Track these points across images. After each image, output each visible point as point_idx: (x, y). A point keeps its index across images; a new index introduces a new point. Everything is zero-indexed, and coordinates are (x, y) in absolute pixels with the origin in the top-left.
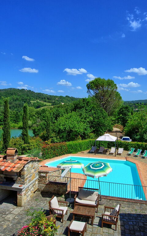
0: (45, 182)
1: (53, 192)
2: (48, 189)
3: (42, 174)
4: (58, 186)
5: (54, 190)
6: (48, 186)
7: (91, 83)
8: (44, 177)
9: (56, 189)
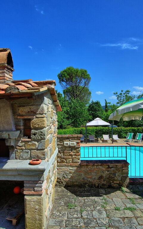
0: (76, 160)
1: (96, 182)
2: (83, 176)
3: (67, 143)
4: (109, 167)
5: (101, 177)
6: (83, 169)
7: (63, 72)
8: (72, 148)
9: (104, 175)
